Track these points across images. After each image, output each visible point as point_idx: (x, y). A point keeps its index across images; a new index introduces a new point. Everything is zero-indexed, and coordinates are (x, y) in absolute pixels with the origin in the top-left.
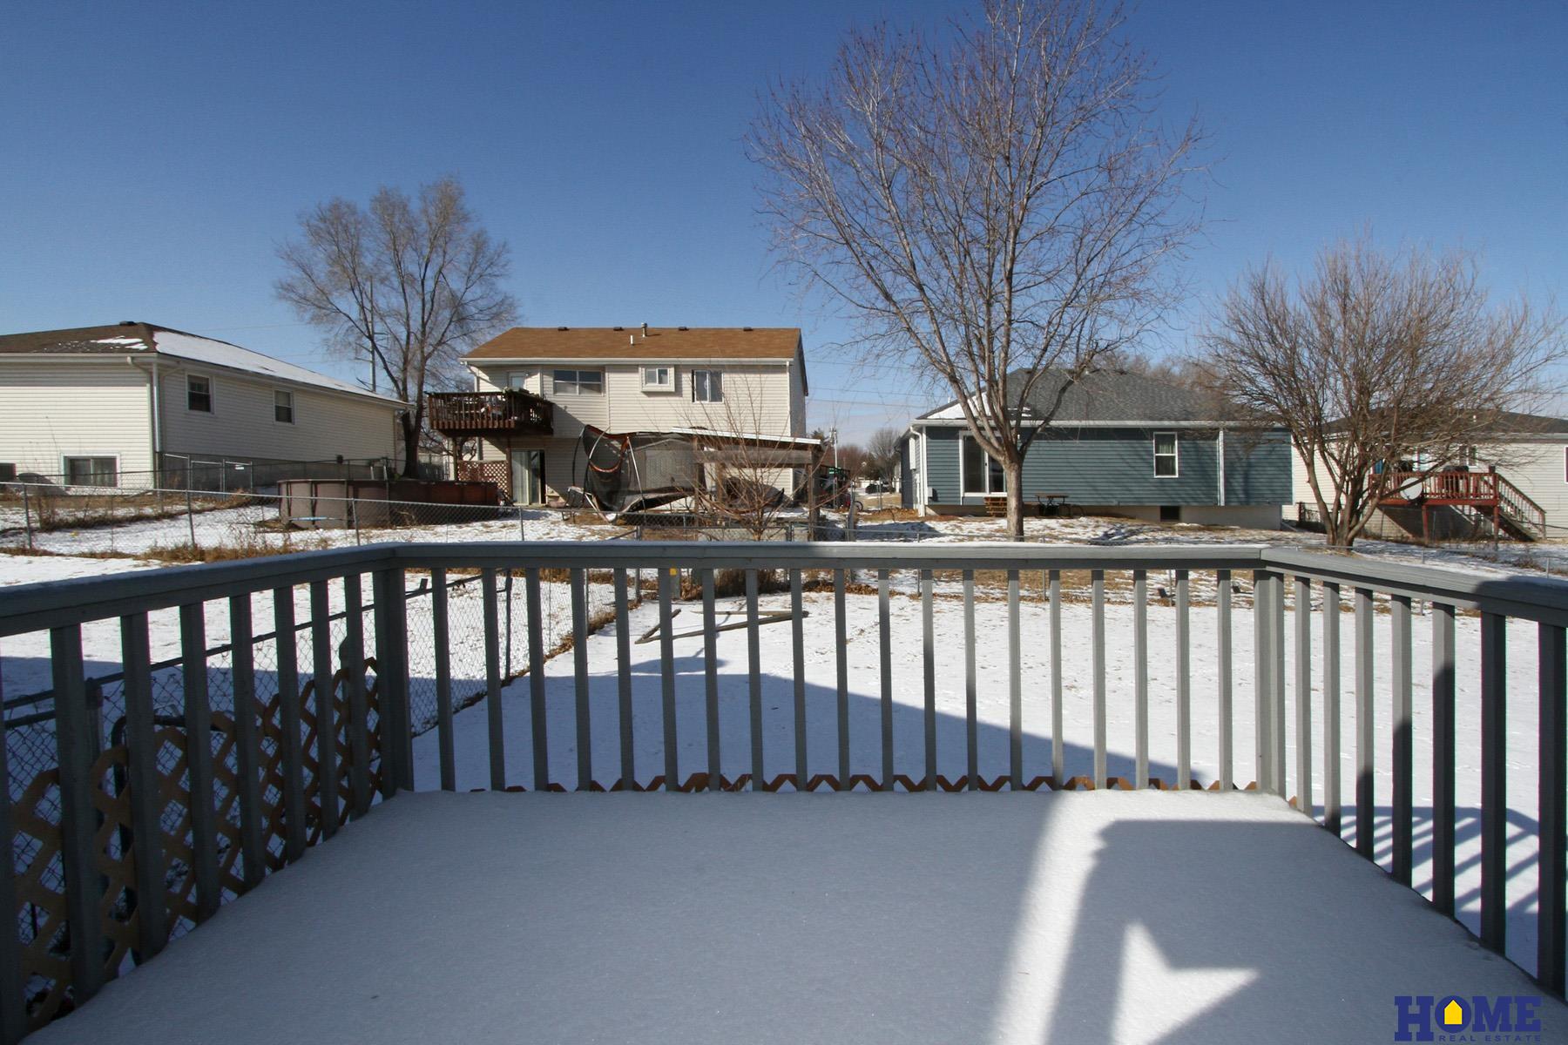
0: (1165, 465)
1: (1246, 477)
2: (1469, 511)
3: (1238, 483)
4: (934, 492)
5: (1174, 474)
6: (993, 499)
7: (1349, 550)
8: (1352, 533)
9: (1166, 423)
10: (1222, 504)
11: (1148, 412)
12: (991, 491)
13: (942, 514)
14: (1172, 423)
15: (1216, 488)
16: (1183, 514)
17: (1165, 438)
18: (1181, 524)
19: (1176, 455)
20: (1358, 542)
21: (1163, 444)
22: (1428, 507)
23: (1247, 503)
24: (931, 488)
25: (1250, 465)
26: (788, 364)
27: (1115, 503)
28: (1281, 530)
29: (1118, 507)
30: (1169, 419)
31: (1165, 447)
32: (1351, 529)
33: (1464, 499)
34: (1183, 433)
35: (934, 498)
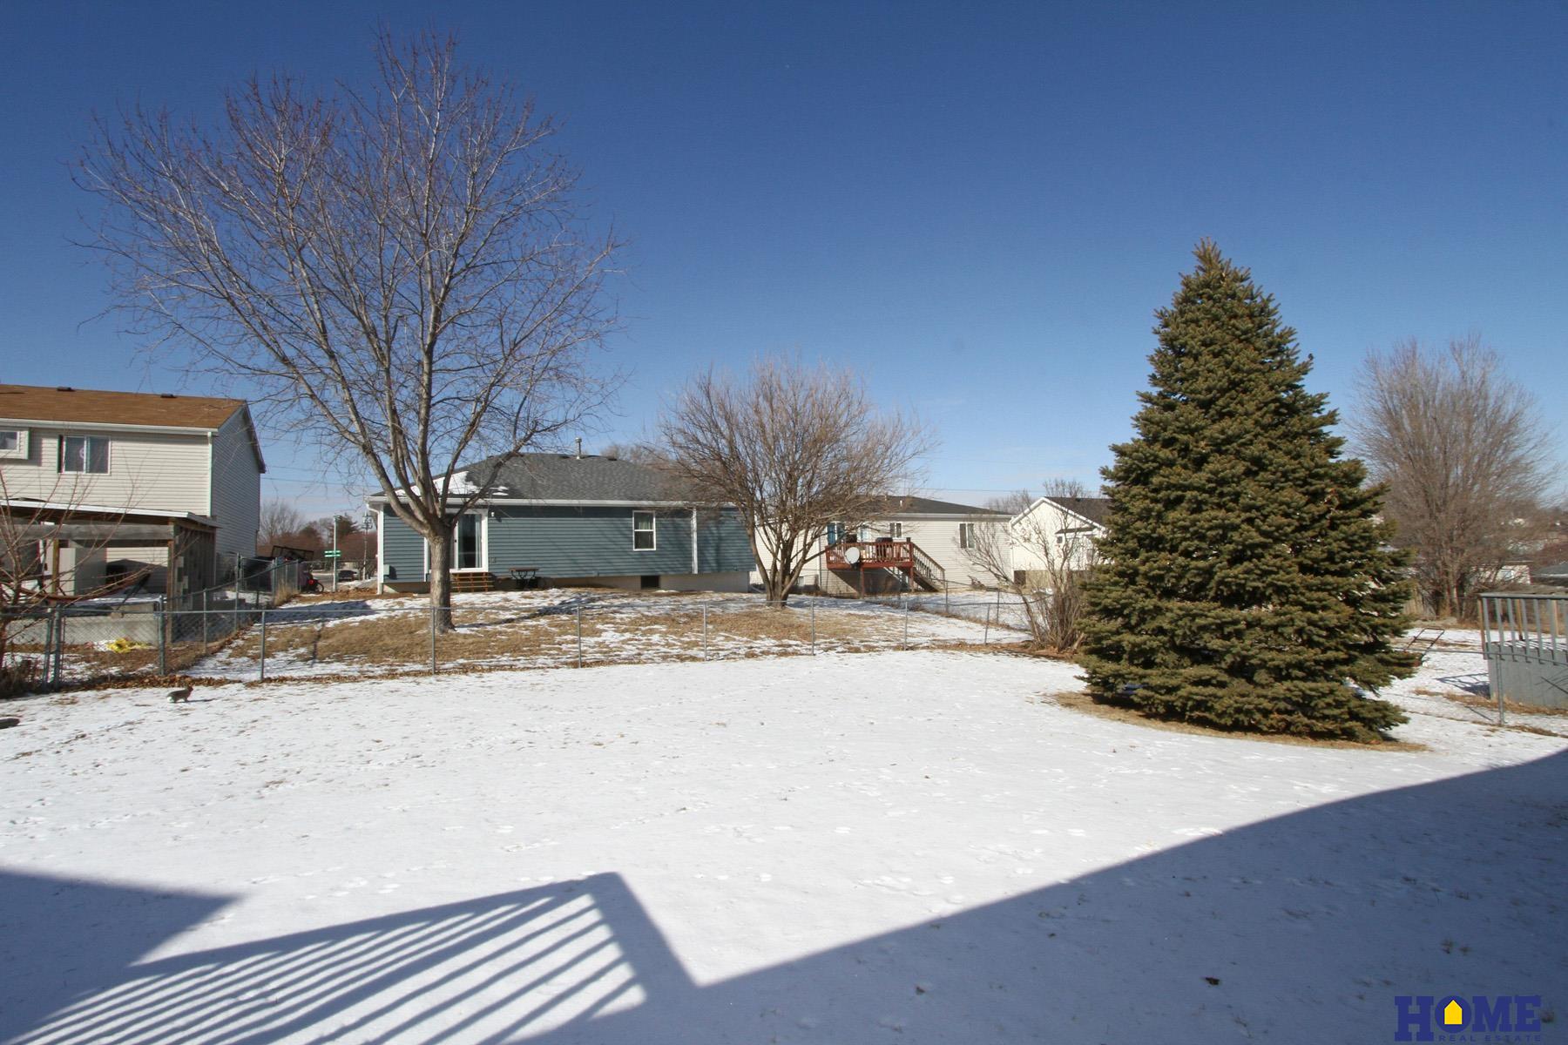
0: (643, 540)
1: (718, 549)
2: (896, 571)
3: (711, 554)
4: (392, 569)
5: (652, 547)
6: (461, 575)
7: (784, 605)
8: (785, 591)
9: (645, 503)
10: (696, 572)
11: (628, 493)
12: (460, 567)
13: (403, 592)
14: (651, 503)
15: (691, 559)
16: (663, 582)
17: (643, 516)
18: (659, 591)
19: (654, 530)
20: (793, 598)
21: (642, 521)
22: (865, 570)
23: (719, 570)
24: (388, 567)
25: (720, 539)
26: (209, 434)
27: (594, 574)
28: (749, 592)
29: (598, 578)
30: (648, 499)
31: (644, 524)
32: (783, 588)
33: (891, 562)
34: (662, 513)
35: (392, 574)
